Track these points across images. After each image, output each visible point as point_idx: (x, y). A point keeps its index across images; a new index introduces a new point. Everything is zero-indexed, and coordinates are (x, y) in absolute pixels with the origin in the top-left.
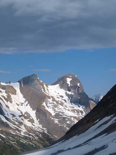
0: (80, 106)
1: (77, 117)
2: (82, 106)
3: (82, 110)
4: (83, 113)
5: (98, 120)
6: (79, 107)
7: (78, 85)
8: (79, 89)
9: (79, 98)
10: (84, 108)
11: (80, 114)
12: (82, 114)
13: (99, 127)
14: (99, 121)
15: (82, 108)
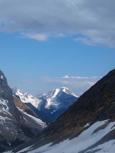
0: (4, 100)
1: (1, 112)
2: (6, 100)
3: (6, 105)
4: (7, 108)
5: (88, 125)
6: (2, 101)
7: (2, 77)
8: (3, 82)
9: (2, 91)
10: (7, 102)
11: (4, 108)
12: (5, 109)
13: (96, 131)
14: (91, 125)
15: (5, 102)
